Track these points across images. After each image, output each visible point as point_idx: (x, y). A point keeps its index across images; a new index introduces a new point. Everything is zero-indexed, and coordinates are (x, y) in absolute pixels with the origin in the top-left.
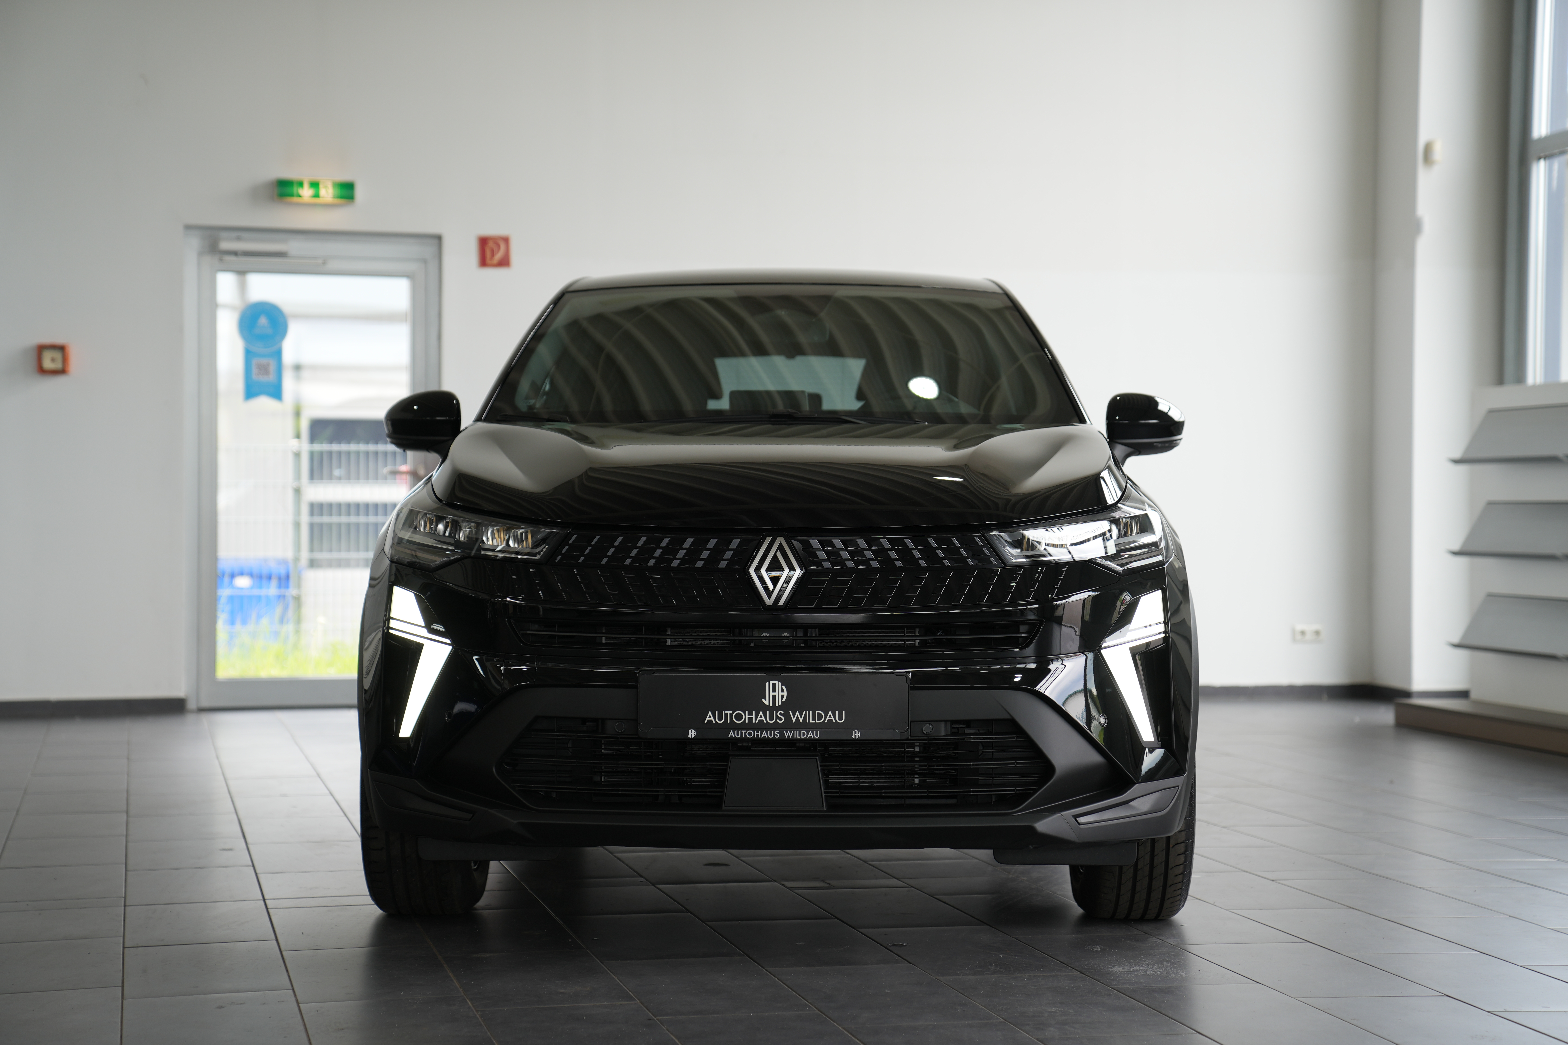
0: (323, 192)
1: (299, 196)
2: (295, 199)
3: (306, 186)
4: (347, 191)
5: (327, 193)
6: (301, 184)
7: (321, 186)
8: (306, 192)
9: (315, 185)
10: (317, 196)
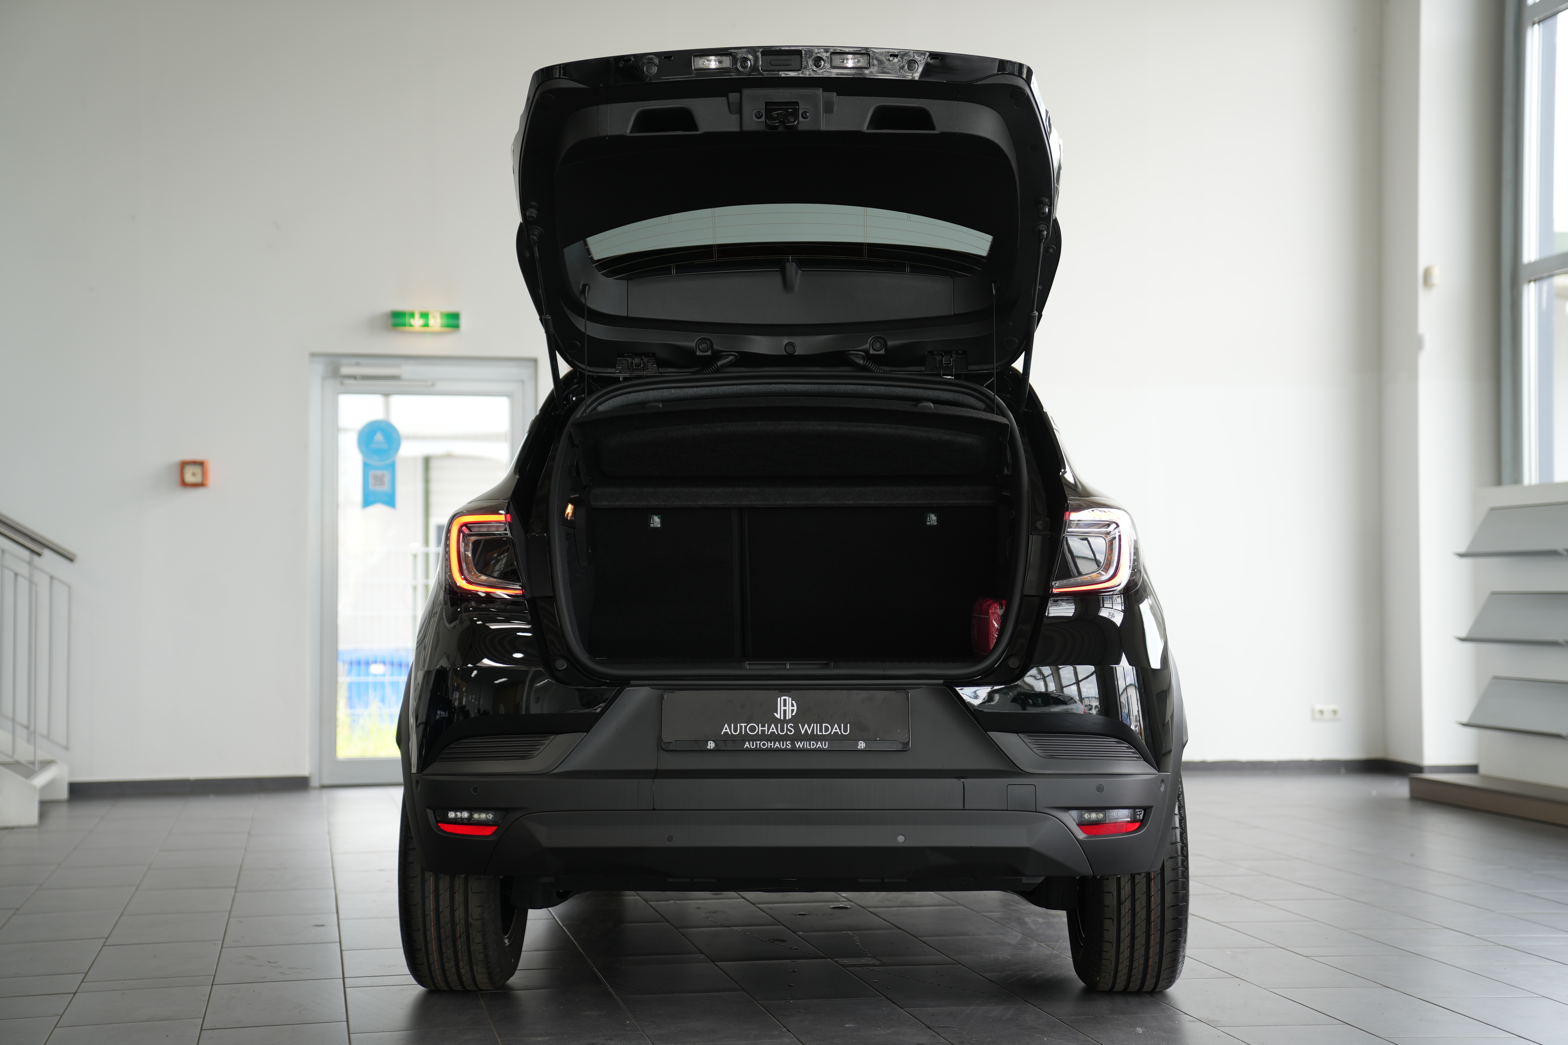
0: (432, 321)
1: (411, 326)
2: (407, 328)
3: (417, 316)
4: (453, 320)
5: (436, 322)
6: (412, 315)
7: (430, 316)
8: (417, 322)
9: (425, 315)
10: (426, 325)
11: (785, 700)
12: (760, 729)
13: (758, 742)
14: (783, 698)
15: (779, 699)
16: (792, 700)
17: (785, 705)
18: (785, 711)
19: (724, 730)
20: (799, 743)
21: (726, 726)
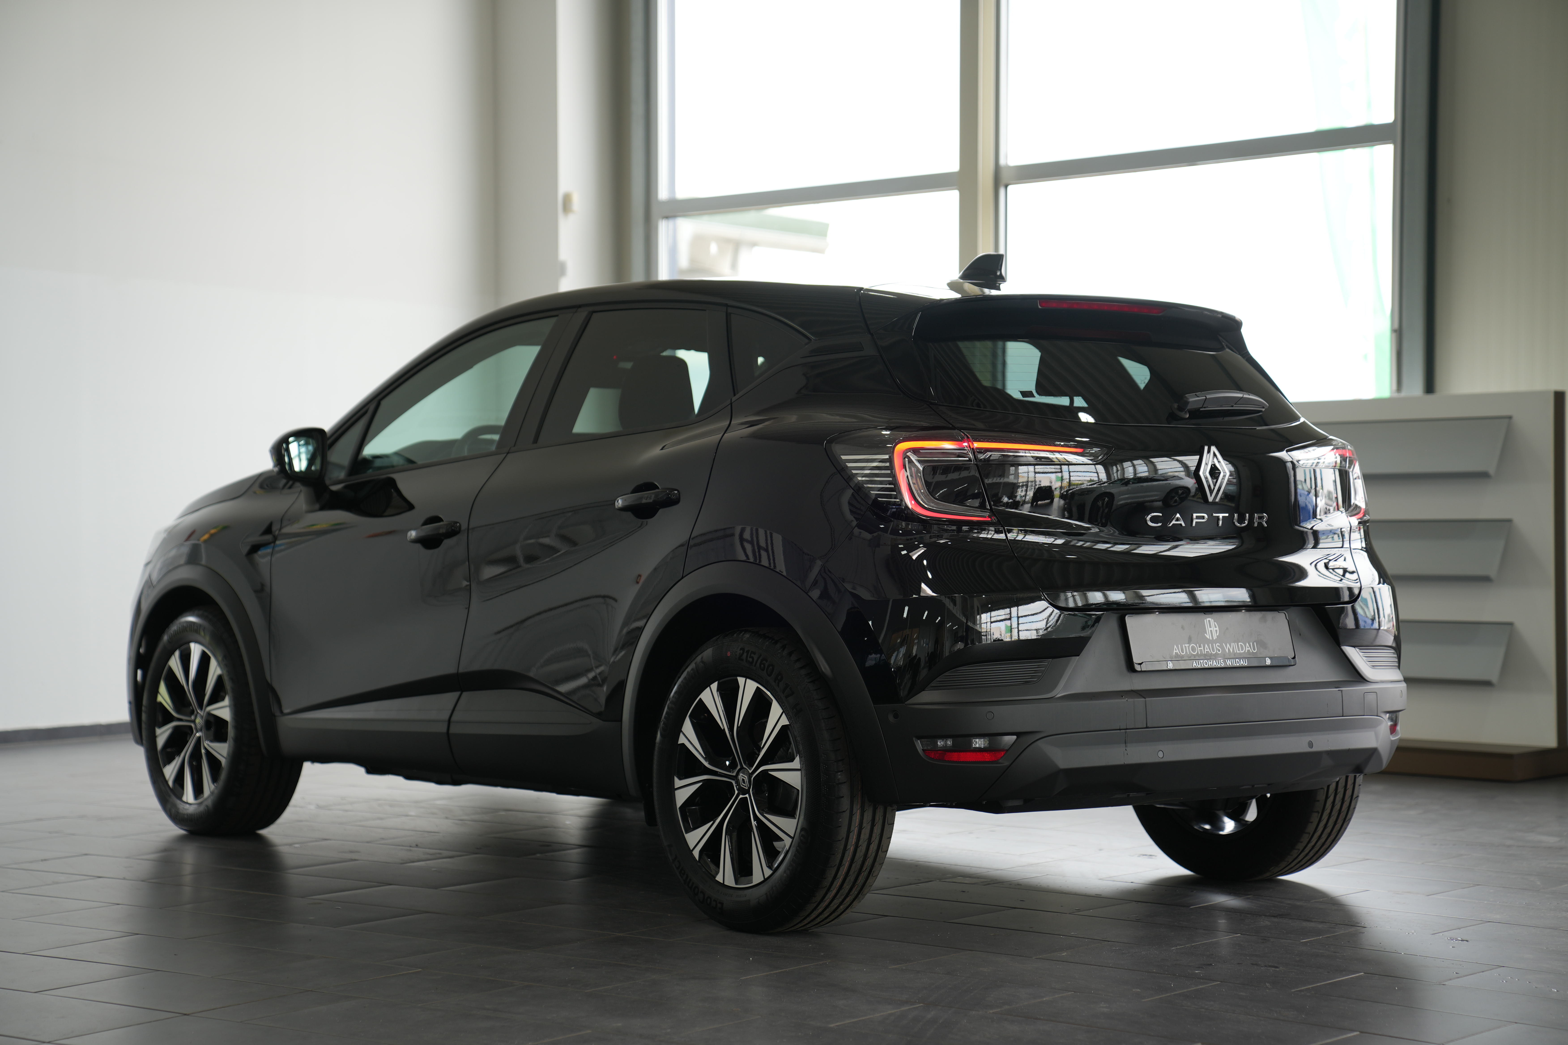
11: (1209, 621)
12: (1199, 649)
13: (1202, 661)
14: (1208, 619)
15: (1205, 620)
16: (1214, 622)
17: (1210, 627)
18: (1211, 631)
19: (1175, 651)
20: (1229, 661)
21: (1175, 646)
